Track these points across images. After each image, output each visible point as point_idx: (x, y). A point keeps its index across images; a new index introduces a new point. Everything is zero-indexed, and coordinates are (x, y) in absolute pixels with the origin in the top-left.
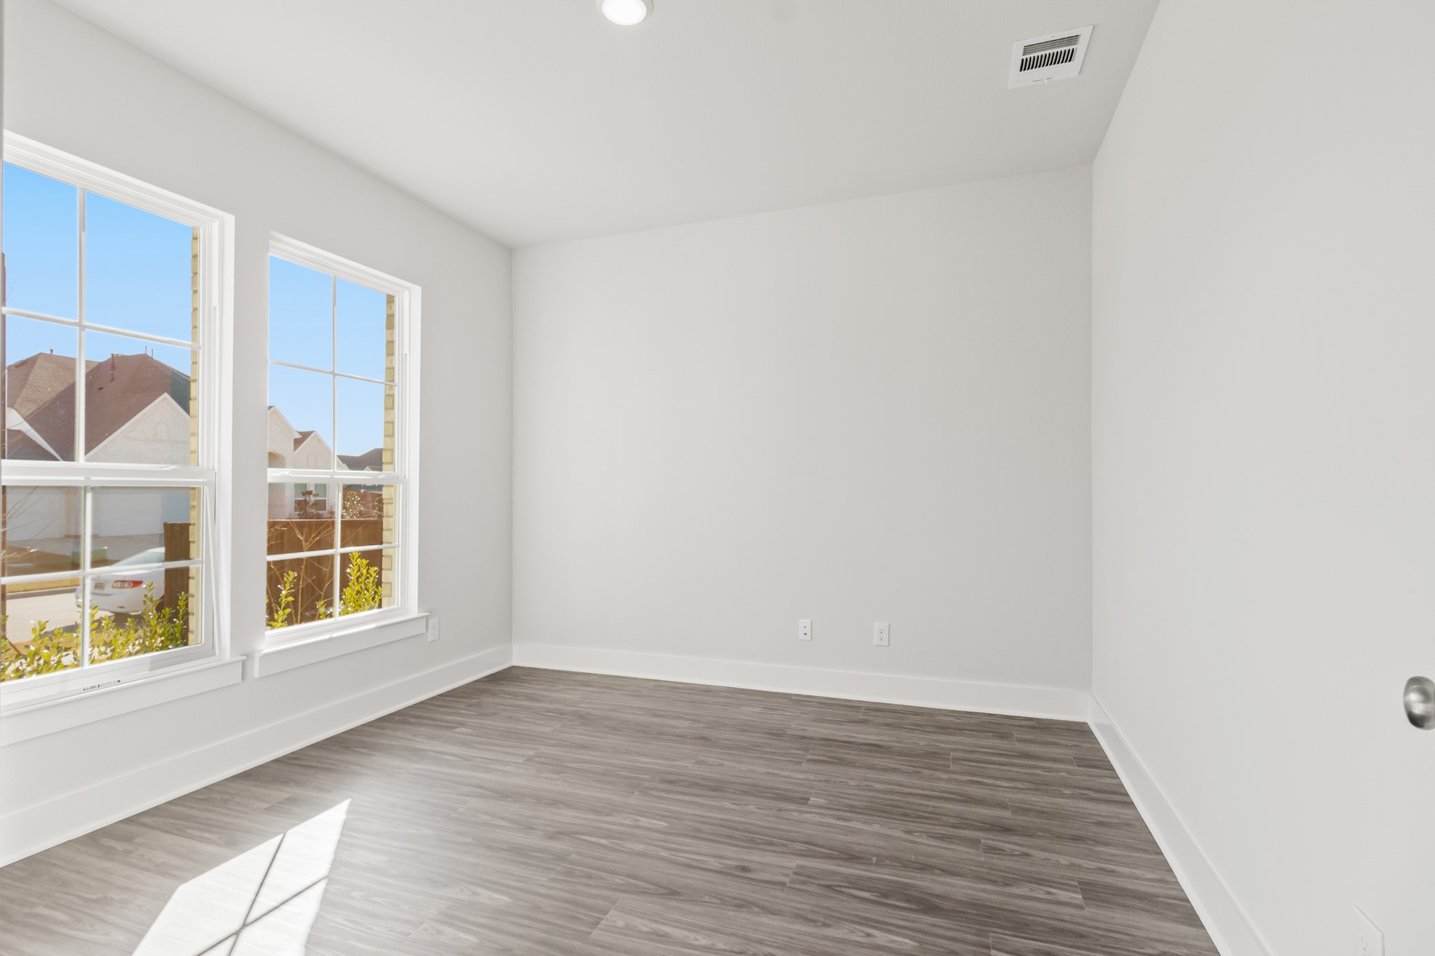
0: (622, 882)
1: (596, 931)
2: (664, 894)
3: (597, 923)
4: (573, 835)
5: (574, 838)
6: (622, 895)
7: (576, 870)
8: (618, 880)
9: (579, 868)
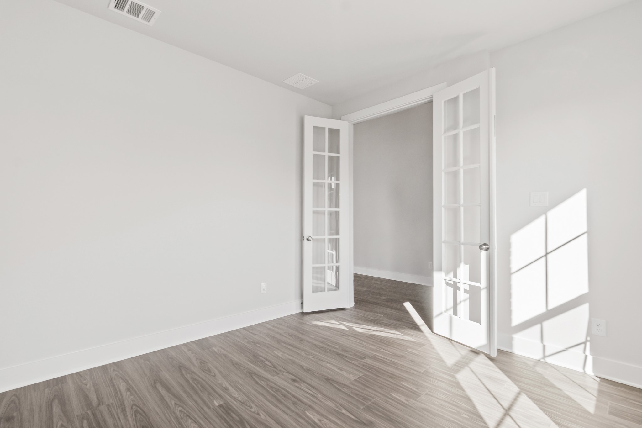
0: (344, 389)
1: (360, 375)
2: (331, 380)
3: (359, 377)
4: (359, 420)
5: (359, 419)
6: (347, 384)
7: (361, 399)
8: (345, 390)
9: (360, 400)
